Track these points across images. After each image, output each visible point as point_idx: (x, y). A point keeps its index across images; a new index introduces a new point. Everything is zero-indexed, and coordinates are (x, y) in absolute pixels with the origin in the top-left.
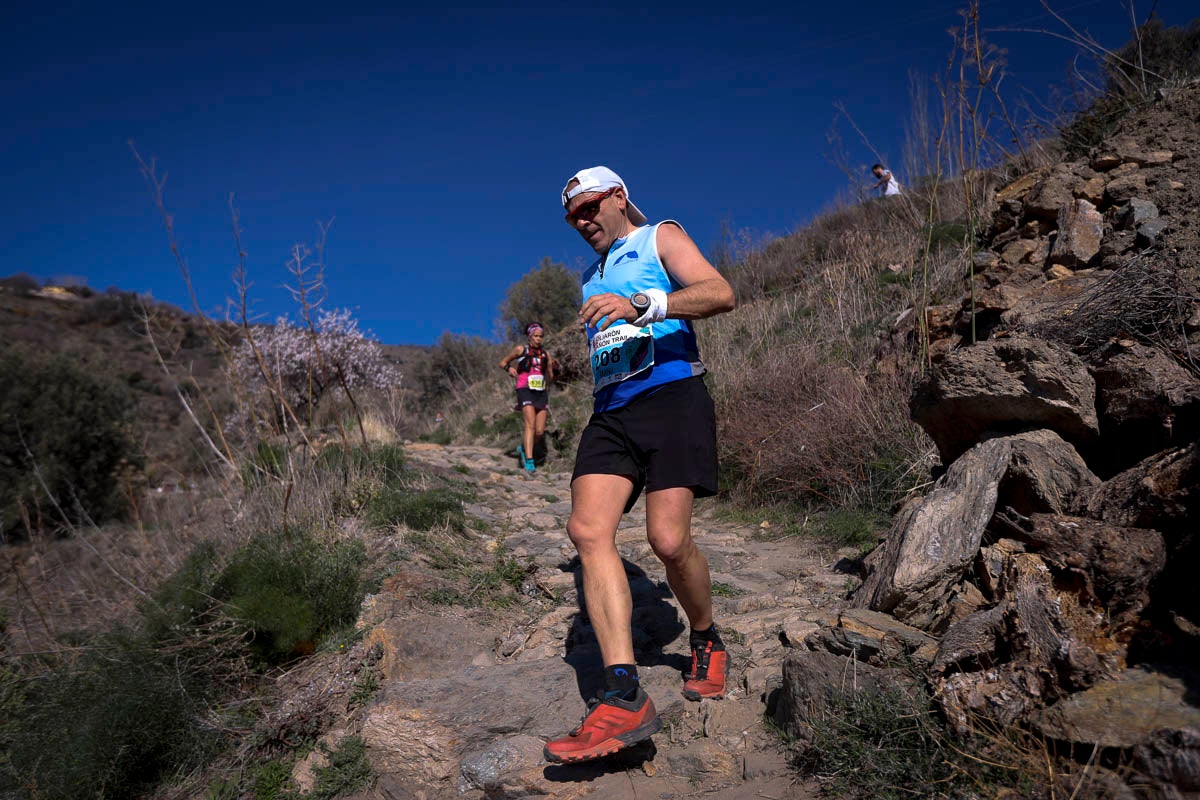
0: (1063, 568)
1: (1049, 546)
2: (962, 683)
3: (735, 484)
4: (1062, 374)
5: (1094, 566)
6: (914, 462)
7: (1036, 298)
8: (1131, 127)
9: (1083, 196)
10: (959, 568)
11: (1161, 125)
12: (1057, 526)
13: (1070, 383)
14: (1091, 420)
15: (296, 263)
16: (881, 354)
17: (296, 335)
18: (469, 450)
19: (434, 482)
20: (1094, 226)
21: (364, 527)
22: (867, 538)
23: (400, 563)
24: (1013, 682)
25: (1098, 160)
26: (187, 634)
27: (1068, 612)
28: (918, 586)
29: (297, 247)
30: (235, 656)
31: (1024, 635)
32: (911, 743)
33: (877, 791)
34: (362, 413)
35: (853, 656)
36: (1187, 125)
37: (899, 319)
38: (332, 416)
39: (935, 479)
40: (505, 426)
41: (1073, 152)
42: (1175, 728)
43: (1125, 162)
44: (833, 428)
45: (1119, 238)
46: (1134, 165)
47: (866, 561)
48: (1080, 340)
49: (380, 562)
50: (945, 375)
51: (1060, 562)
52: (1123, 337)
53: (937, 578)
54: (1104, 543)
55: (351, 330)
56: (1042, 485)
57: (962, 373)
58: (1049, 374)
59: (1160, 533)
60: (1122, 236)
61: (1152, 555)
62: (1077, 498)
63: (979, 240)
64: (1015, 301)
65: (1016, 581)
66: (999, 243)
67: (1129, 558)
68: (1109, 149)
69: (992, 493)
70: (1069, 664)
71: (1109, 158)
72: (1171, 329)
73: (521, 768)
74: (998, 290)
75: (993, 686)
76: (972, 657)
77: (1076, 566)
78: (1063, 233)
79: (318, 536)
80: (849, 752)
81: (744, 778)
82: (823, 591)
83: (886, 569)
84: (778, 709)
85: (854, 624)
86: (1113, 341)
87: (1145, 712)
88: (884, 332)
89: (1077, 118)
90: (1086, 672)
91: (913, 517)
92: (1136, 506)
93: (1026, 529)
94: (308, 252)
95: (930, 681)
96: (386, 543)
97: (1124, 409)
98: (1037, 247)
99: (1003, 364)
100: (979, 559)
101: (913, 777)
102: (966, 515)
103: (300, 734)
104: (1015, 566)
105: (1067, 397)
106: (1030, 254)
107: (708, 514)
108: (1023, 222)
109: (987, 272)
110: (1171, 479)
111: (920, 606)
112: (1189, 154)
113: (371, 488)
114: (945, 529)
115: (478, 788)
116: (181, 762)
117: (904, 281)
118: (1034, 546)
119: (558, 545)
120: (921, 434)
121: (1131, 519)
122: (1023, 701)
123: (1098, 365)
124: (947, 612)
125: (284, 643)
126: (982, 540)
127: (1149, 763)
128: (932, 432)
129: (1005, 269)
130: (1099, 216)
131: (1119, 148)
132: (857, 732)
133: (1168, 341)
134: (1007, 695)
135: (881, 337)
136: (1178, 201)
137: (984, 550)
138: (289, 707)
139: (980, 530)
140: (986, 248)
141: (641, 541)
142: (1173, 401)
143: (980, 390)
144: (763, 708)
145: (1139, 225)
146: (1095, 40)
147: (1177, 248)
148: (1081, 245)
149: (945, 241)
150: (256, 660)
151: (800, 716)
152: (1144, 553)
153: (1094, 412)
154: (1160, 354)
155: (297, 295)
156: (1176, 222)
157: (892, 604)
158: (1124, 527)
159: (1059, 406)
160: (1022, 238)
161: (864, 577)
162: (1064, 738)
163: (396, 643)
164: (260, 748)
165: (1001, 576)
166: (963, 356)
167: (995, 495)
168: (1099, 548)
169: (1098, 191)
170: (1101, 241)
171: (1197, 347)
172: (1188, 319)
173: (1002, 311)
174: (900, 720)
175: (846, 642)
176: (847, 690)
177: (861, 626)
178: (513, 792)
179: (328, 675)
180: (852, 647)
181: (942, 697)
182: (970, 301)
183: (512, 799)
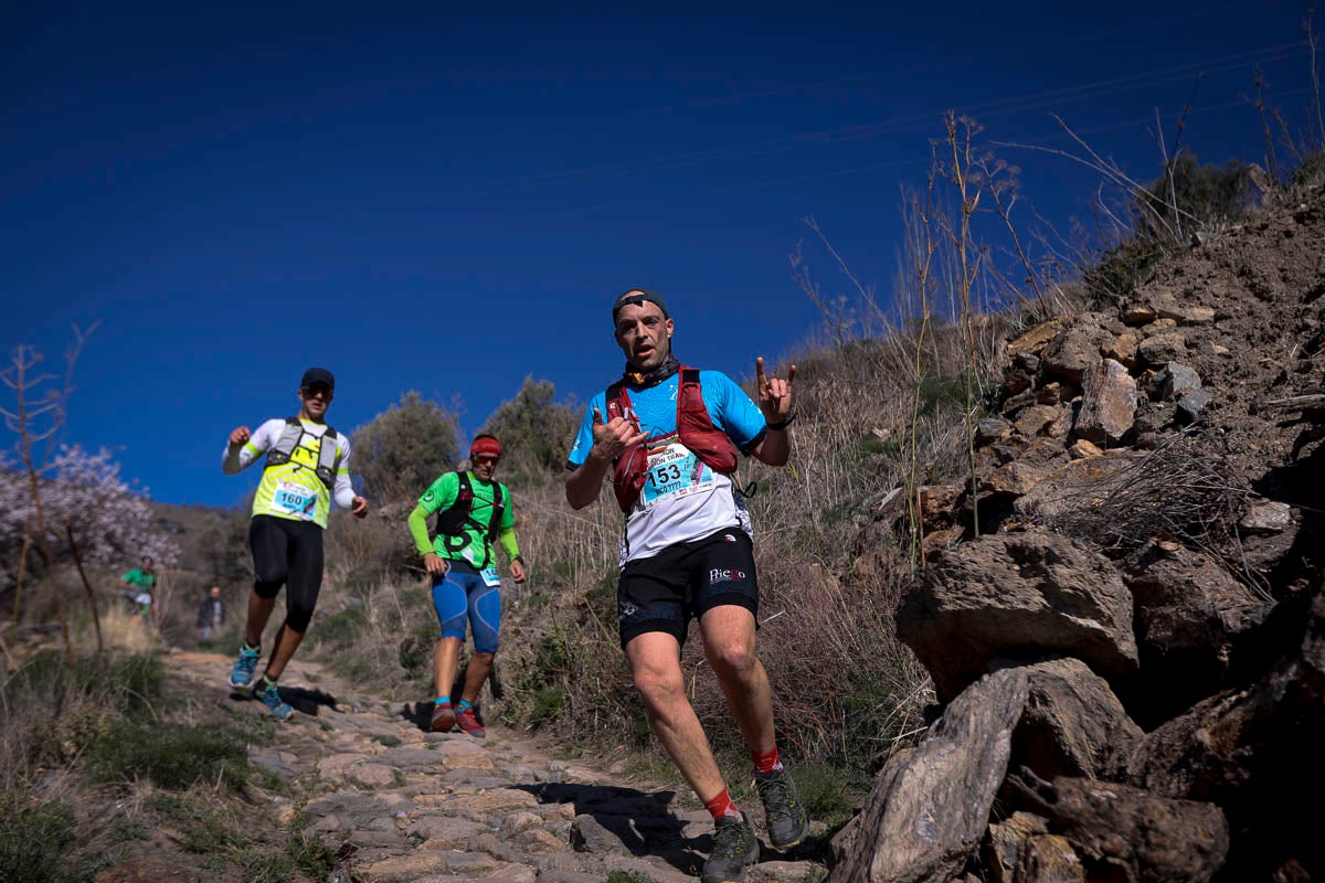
0: (1097, 857)
1: (1079, 825)
4: (1092, 583)
5: (1138, 856)
6: (902, 698)
7: (1058, 481)
8: (1166, 275)
9: (1112, 355)
10: (960, 854)
11: (1200, 276)
12: (1088, 797)
13: (1100, 596)
14: (1128, 647)
15: (16, 371)
16: (861, 547)
17: (13, 482)
19: (210, 713)
20: (1127, 394)
21: (78, 785)
22: (835, 806)
23: (130, 844)
25: (1129, 312)
28: (906, 880)
29: (21, 349)
34: (106, 605)
36: (1229, 279)
37: (884, 502)
39: (929, 723)
40: (331, 631)
43: (1160, 318)
44: (794, 648)
45: (1156, 411)
46: (1171, 321)
47: (835, 842)
48: (1112, 540)
49: (96, 844)
50: (942, 579)
51: (1094, 848)
52: (1165, 540)
53: (931, 869)
54: (1151, 821)
55: (106, 480)
56: (1069, 737)
57: (963, 577)
58: (1074, 583)
59: (1220, 809)
60: (1160, 409)
61: (1212, 841)
62: (1114, 756)
63: (987, 403)
64: (1032, 484)
65: (1036, 876)
66: (1012, 408)
67: (1184, 845)
68: (1140, 299)
69: (1003, 746)
71: (1140, 310)
72: (1222, 530)
74: (1010, 468)
77: (1114, 855)
78: (1089, 400)
83: (860, 855)
86: (1153, 542)
88: (864, 518)
89: (1103, 259)
91: (898, 779)
92: (1189, 770)
93: (1049, 801)
94: (37, 357)
96: (112, 812)
97: (1169, 634)
98: (1057, 415)
99: (1017, 568)
100: (987, 840)
102: (970, 777)
104: (1034, 854)
105: (1098, 615)
106: (1049, 424)
107: (617, 768)
108: (1041, 384)
109: (996, 444)
110: (1232, 732)
112: (1233, 314)
113: (100, 721)
114: (941, 797)
117: (894, 451)
118: (1060, 824)
119: (392, 813)
120: (911, 662)
121: (1183, 788)
123: (1136, 573)
126: (992, 813)
128: (925, 658)
129: (1019, 442)
130: (1131, 382)
131: (1152, 300)
133: (1218, 545)
135: (860, 524)
136: (1223, 369)
137: (993, 828)
139: (987, 799)
140: (996, 414)
141: (518, 807)
142: (1228, 626)
143: (987, 601)
145: (1179, 396)
146: (1120, 168)
147: (1224, 427)
148: (1111, 417)
149: (946, 401)
152: (1201, 837)
153: (1131, 637)
154: (1209, 562)
155: (17, 421)
156: (1222, 396)
158: (1174, 798)
159: (1088, 627)
160: (1040, 403)
161: (831, 866)
165: (1017, 868)
166: (965, 553)
167: (1007, 749)
168: (1143, 829)
169: (1130, 350)
170: (1135, 413)
171: (1255, 555)
172: (1241, 519)
173: (1017, 497)
182: (977, 480)
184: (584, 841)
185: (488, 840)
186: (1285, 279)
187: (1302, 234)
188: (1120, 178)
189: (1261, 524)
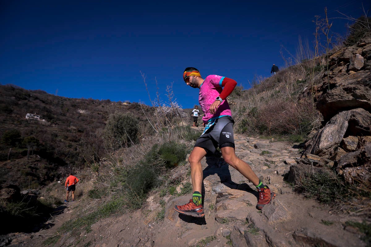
2: (349, 170)
3: (264, 131)
4: (365, 93)
7: (346, 79)
8: (368, 35)
9: (356, 53)
10: (338, 143)
13: (367, 95)
15: (168, 90)
16: (300, 98)
17: (167, 107)
20: (361, 60)
21: (185, 141)
24: (366, 170)
25: (360, 44)
26: (154, 161)
28: (327, 148)
30: (163, 166)
31: (369, 158)
32: (334, 184)
33: (324, 197)
35: (312, 165)
37: (304, 90)
38: (175, 122)
39: (325, 123)
41: (347, 45)
43: (368, 44)
45: (370, 62)
47: (306, 144)
48: (368, 85)
50: (328, 97)
53: (332, 146)
55: (177, 106)
56: (361, 121)
57: (333, 96)
58: (361, 93)
63: (325, 69)
64: (339, 81)
65: (364, 143)
66: (332, 68)
68: (363, 41)
69: (346, 124)
71: (363, 44)
73: (226, 190)
74: (334, 79)
75: (359, 171)
76: (351, 164)
78: (352, 63)
79: (176, 143)
80: (314, 188)
81: (281, 193)
82: (292, 152)
83: (315, 144)
85: (311, 157)
91: (323, 131)
94: (169, 87)
95: (337, 170)
96: (190, 144)
98: (344, 68)
99: (346, 92)
100: (343, 141)
101: (336, 194)
102: (339, 130)
103: (177, 181)
104: (363, 139)
105: (366, 99)
106: (341, 70)
107: (258, 138)
108: (338, 63)
109: (329, 76)
111: (326, 153)
113: (186, 133)
115: (216, 193)
116: (155, 185)
117: (304, 82)
124: (333, 155)
125: (172, 163)
126: (344, 136)
129: (334, 74)
130: (362, 57)
131: (366, 41)
132: (316, 183)
134: (365, 173)
135: (300, 95)
137: (344, 139)
138: (174, 176)
139: (344, 134)
140: (328, 70)
143: (339, 99)
144: (283, 177)
146: (353, 18)
148: (357, 65)
150: (166, 167)
151: (296, 179)
157: (319, 153)
159: (364, 102)
160: (339, 66)
161: (306, 148)
164: (170, 184)
165: (359, 142)
166: (333, 91)
167: (348, 124)
169: (360, 52)
170: (364, 64)
173: (336, 84)
174: (330, 181)
175: (309, 161)
176: (311, 173)
177: (312, 157)
178: (226, 195)
179: (181, 170)
180: (311, 163)
181: (343, 174)
182: (326, 82)
183: (224, 196)
184: (257, 147)
185: (242, 147)
188: (353, 20)
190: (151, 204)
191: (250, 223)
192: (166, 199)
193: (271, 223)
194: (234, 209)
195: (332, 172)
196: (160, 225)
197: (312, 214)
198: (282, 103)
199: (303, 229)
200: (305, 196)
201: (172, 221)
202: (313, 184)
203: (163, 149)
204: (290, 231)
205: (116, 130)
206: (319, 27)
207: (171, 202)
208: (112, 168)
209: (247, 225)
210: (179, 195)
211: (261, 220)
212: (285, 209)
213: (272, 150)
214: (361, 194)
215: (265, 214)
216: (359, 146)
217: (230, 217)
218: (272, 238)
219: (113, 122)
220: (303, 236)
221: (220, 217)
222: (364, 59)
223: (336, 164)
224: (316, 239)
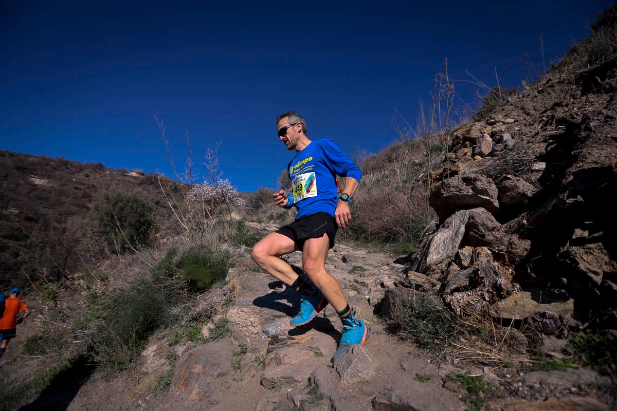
0: (497, 252)
1: (491, 243)
2: (458, 296)
3: (361, 235)
4: (487, 186)
5: (509, 251)
7: (471, 166)
8: (499, 111)
9: (484, 133)
10: (452, 256)
11: (510, 110)
12: (494, 236)
13: (490, 190)
14: (496, 204)
15: (208, 156)
17: (210, 187)
18: (268, 225)
20: (489, 143)
21: (230, 246)
23: (242, 258)
24: (478, 295)
25: (489, 121)
26: (165, 280)
27: (499, 269)
28: (436, 263)
29: (209, 150)
30: (182, 289)
31: (483, 278)
32: (439, 319)
33: (425, 338)
35: (413, 289)
36: (518, 111)
37: (420, 177)
38: (221, 213)
39: (438, 227)
41: (476, 121)
42: (542, 311)
43: (498, 122)
45: (498, 146)
46: (501, 123)
47: (413, 256)
48: (492, 175)
49: (235, 258)
50: (443, 188)
51: (496, 249)
52: (508, 174)
53: (443, 260)
54: (513, 242)
55: (228, 185)
57: (449, 187)
58: (482, 186)
60: (500, 145)
61: (528, 247)
62: (496, 230)
63: (448, 149)
64: (464, 168)
65: (478, 257)
66: (455, 150)
68: (493, 118)
69: (463, 229)
70: (501, 288)
71: (492, 121)
72: (525, 171)
73: (286, 330)
74: (456, 165)
75: (470, 297)
76: (461, 287)
77: (502, 251)
78: (478, 145)
79: (213, 249)
80: (413, 324)
83: (422, 258)
84: (383, 309)
85: (413, 276)
86: (504, 175)
87: (530, 305)
90: (508, 291)
92: (519, 232)
93: (482, 238)
94: (212, 152)
95: (444, 296)
96: (237, 251)
97: (509, 200)
98: (468, 150)
99: (465, 183)
100: (457, 255)
101: (440, 332)
102: (453, 237)
103: (204, 316)
104: (478, 251)
105: (488, 195)
106: (466, 153)
107: (352, 245)
108: (464, 142)
109: (451, 159)
111: (436, 271)
112: (520, 120)
113: (233, 233)
114: (445, 242)
115: (269, 337)
116: (163, 325)
117: (420, 165)
118: (485, 244)
121: (517, 236)
122: (483, 302)
123: (498, 185)
124: (445, 274)
125: (200, 284)
126: (459, 246)
127: (533, 325)
128: (437, 210)
129: (458, 158)
130: (491, 139)
131: (496, 118)
132: (416, 316)
133: (524, 175)
134: (476, 300)
135: (414, 183)
136: (518, 134)
137: (459, 251)
138: (200, 308)
139: (459, 242)
140: (451, 152)
142: (528, 196)
143: (456, 193)
144: (374, 309)
145: (506, 141)
148: (485, 149)
149: (436, 151)
150: (190, 291)
151: (392, 312)
153: (497, 202)
154: (521, 179)
157: (426, 270)
159: (485, 198)
160: (463, 148)
162: (498, 317)
163: (240, 285)
164: (190, 321)
165: (473, 255)
166: (450, 180)
168: (511, 244)
169: (489, 132)
170: (492, 148)
171: (535, 177)
172: (530, 167)
173: (458, 171)
174: (433, 311)
175: (410, 283)
176: (412, 301)
177: (415, 277)
178: (282, 339)
179: (215, 296)
180: (413, 285)
181: (450, 302)
182: (446, 168)
183: (282, 341)
184: (346, 260)
186: (535, 110)
187: (540, 97)
188: (484, 87)
189: (537, 168)
190: (150, 360)
191: (313, 385)
192: (180, 349)
193: (344, 384)
194: (293, 362)
195: (438, 300)
196: (160, 399)
197: (405, 365)
198: (390, 194)
199: (387, 392)
200: (400, 338)
201: (183, 390)
202: (412, 318)
203: (188, 257)
204: (369, 395)
205: (109, 221)
206: (443, 91)
207: (187, 354)
208: (84, 293)
209: (307, 390)
210: (206, 341)
211: (329, 381)
212: (368, 359)
213: (368, 265)
214: (469, 333)
215: (338, 369)
216: (472, 262)
217: (284, 378)
218: (340, 409)
219: (105, 206)
220: (385, 401)
221: (268, 378)
222: (493, 141)
223: (443, 287)
224: (402, 406)
